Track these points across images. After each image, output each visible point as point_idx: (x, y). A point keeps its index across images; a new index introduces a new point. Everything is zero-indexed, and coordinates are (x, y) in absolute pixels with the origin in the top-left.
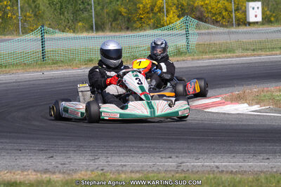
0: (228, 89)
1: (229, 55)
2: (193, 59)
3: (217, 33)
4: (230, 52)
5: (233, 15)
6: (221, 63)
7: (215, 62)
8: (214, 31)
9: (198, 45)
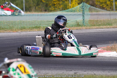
0: (106, 45)
1: (108, 26)
2: (86, 29)
3: (105, 14)
4: (109, 25)
5: (114, 4)
6: (103, 31)
7: (99, 31)
8: (101, 13)
9: (90, 21)
